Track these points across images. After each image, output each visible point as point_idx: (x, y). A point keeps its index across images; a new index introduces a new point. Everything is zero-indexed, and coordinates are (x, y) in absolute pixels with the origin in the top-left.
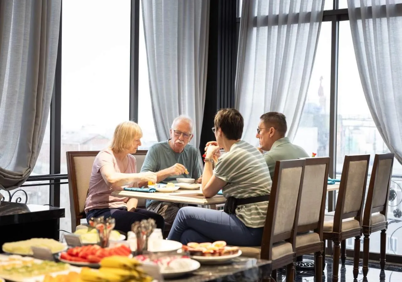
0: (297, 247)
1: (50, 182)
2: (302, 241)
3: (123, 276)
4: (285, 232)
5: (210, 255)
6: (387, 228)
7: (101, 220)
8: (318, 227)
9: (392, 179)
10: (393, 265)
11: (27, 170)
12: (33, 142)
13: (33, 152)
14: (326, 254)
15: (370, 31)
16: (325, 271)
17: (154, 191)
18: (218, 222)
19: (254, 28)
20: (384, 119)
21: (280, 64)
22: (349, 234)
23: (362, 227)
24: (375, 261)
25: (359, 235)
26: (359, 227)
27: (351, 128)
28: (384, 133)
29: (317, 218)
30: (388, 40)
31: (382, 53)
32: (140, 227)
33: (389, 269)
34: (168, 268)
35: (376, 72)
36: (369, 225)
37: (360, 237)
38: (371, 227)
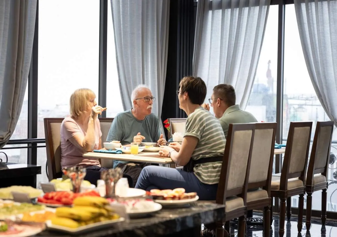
0: (247, 202)
1: (28, 145)
2: (252, 196)
3: (93, 213)
4: (238, 188)
5: (171, 199)
6: (328, 188)
7: (73, 169)
8: (266, 184)
9: (332, 144)
10: (333, 221)
11: (7, 134)
12: (13, 109)
13: (12, 118)
14: (274, 212)
15: (313, 13)
16: (273, 226)
17: (121, 153)
18: (177, 179)
19: (209, 11)
20: (325, 91)
21: (233, 42)
22: (294, 192)
23: (306, 186)
24: (317, 218)
25: (303, 193)
26: (302, 186)
27: (296, 107)
28: (325, 103)
29: (265, 177)
30: (328, 21)
31: (323, 33)
32: (108, 174)
33: (329, 224)
34: (133, 208)
35: (318, 50)
36: (311, 185)
37: (304, 195)
38: (313, 187)
